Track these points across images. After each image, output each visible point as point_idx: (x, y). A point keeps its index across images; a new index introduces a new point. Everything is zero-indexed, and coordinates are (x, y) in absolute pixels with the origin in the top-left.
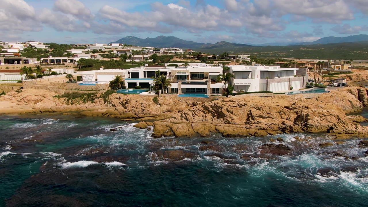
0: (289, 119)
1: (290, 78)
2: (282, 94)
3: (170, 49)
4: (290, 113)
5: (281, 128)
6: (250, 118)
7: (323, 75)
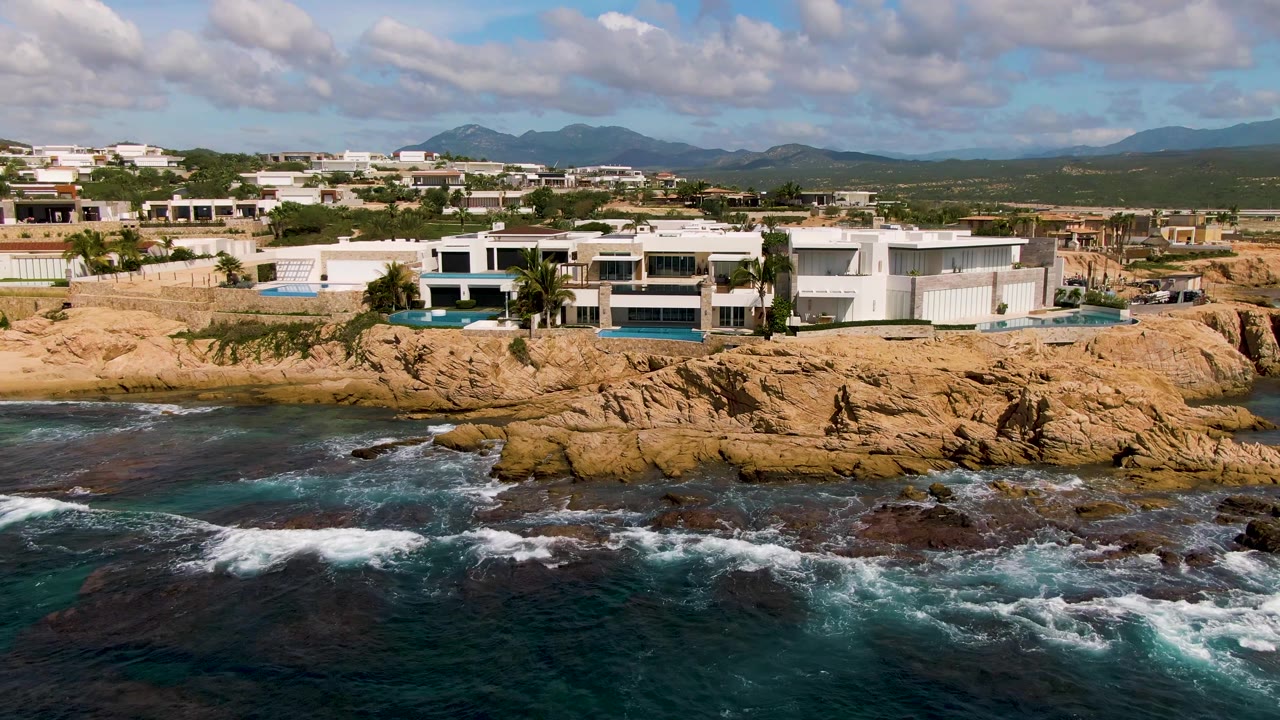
0: (982, 416)
1: (995, 274)
2: (962, 327)
3: (601, 171)
4: (983, 397)
5: (949, 451)
6: (844, 415)
7: (1128, 262)
